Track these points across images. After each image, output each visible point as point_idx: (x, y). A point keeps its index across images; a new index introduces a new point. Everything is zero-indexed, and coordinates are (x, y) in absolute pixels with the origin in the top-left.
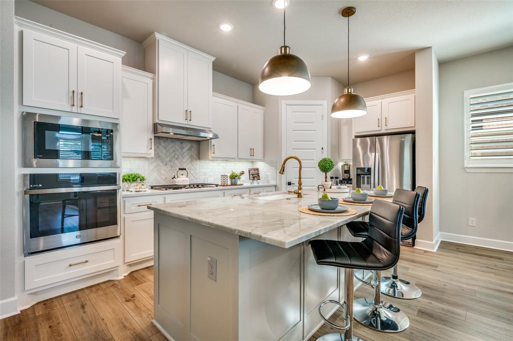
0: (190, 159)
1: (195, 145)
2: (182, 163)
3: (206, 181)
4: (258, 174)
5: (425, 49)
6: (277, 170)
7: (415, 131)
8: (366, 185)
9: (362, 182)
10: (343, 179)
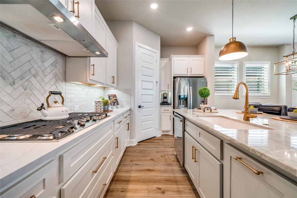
0: (54, 78)
1: (60, 60)
2: (43, 84)
3: (73, 109)
4: (116, 100)
5: (212, 35)
6: (131, 97)
7: (204, 76)
8: (182, 106)
9: (180, 104)
10: (162, 102)
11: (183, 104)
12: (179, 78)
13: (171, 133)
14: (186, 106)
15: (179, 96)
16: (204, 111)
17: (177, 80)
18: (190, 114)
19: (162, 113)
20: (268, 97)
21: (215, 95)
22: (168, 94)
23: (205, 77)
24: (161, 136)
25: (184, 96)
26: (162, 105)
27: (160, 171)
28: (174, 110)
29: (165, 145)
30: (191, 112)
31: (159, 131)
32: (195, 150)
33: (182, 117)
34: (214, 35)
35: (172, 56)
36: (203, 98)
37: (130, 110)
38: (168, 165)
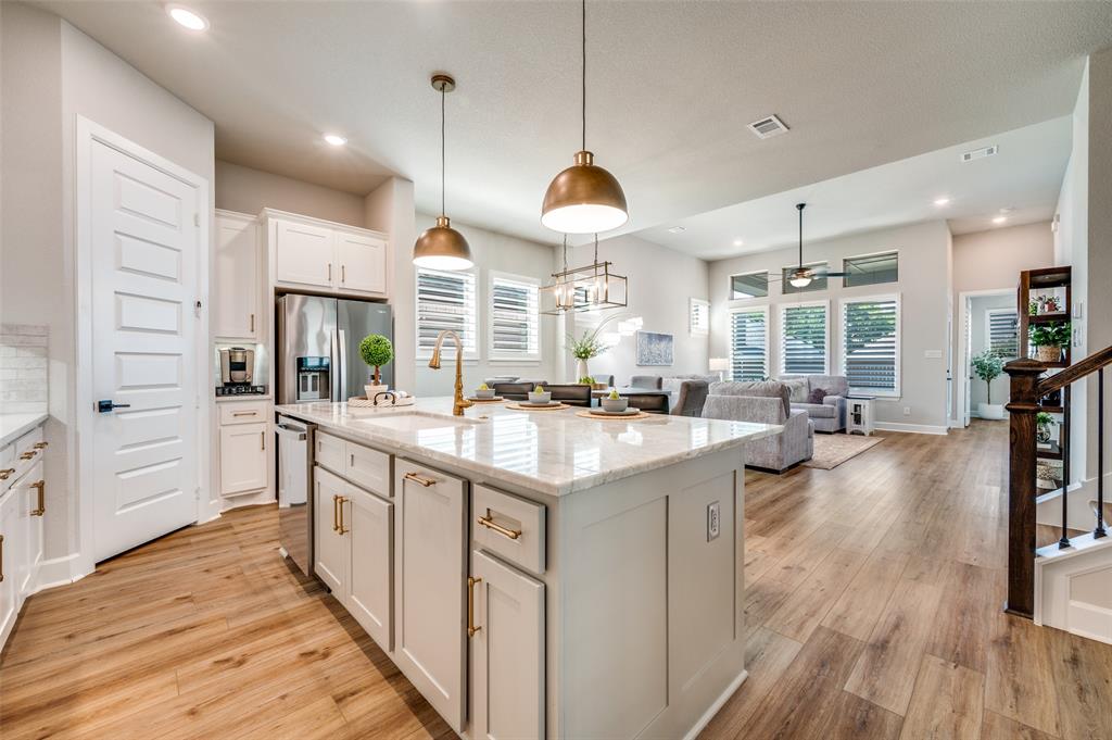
5: (406, 180)
6: (48, 362)
7: (386, 300)
8: (309, 394)
9: (301, 387)
10: (226, 384)
11: (314, 389)
12: (298, 298)
13: (267, 498)
14: (326, 393)
15: (301, 362)
16: (376, 403)
17: (292, 303)
18: (337, 415)
19: (225, 428)
20: (537, 364)
21: (418, 357)
22: (252, 352)
23: (389, 303)
24: (220, 516)
25: (321, 359)
26: (223, 394)
27: (225, 618)
28: (280, 408)
29: (240, 542)
30: (343, 410)
31: (212, 499)
32: (342, 501)
33: (305, 426)
34: (411, 182)
35: (268, 211)
36: (374, 367)
37: (43, 424)
38: (256, 593)
